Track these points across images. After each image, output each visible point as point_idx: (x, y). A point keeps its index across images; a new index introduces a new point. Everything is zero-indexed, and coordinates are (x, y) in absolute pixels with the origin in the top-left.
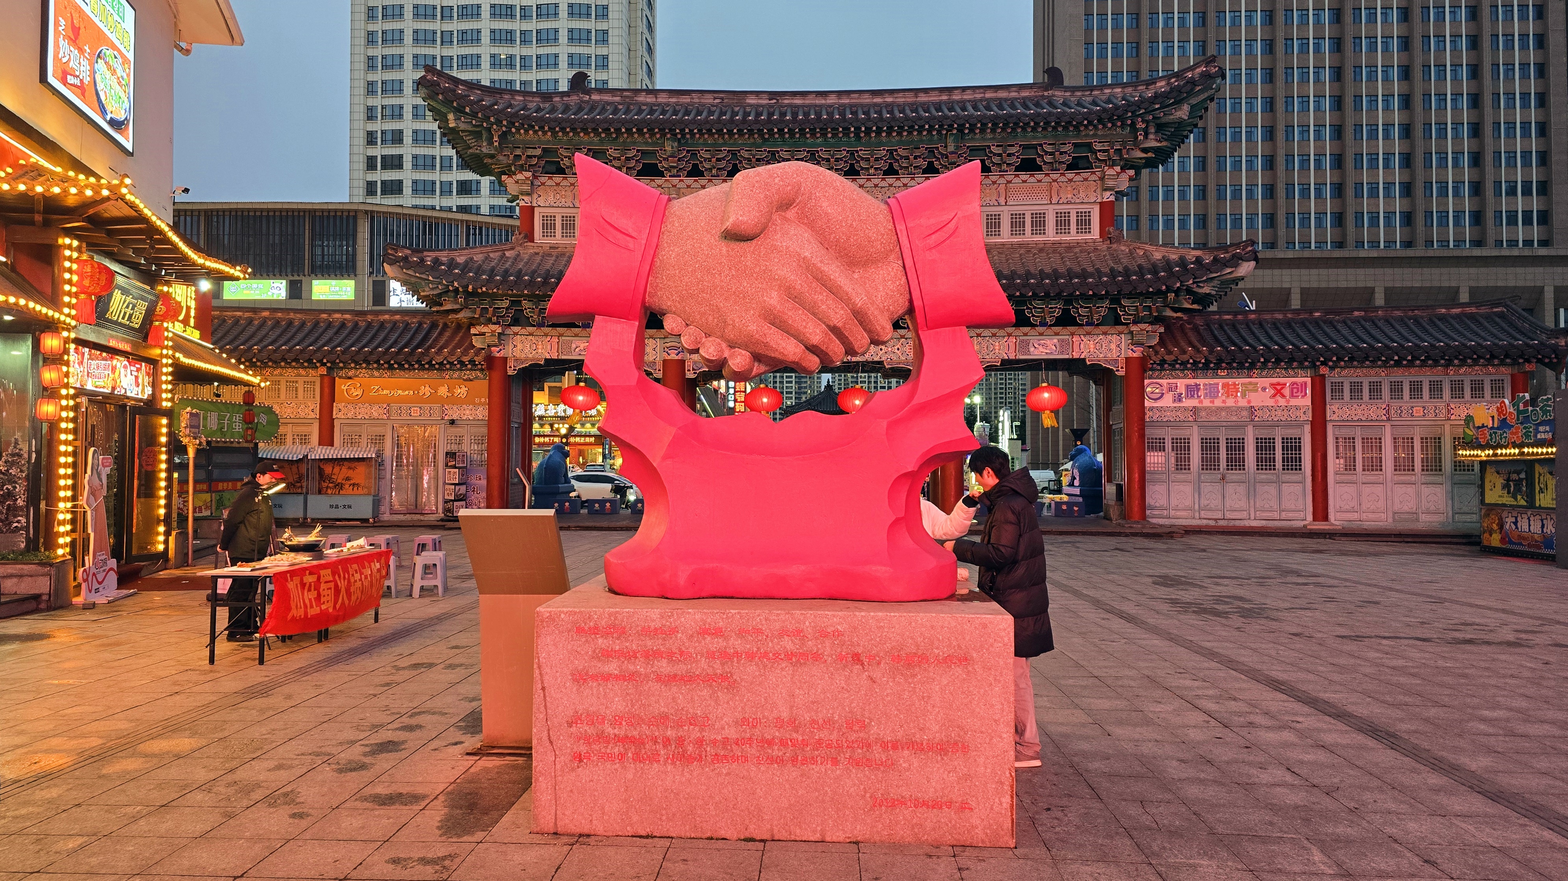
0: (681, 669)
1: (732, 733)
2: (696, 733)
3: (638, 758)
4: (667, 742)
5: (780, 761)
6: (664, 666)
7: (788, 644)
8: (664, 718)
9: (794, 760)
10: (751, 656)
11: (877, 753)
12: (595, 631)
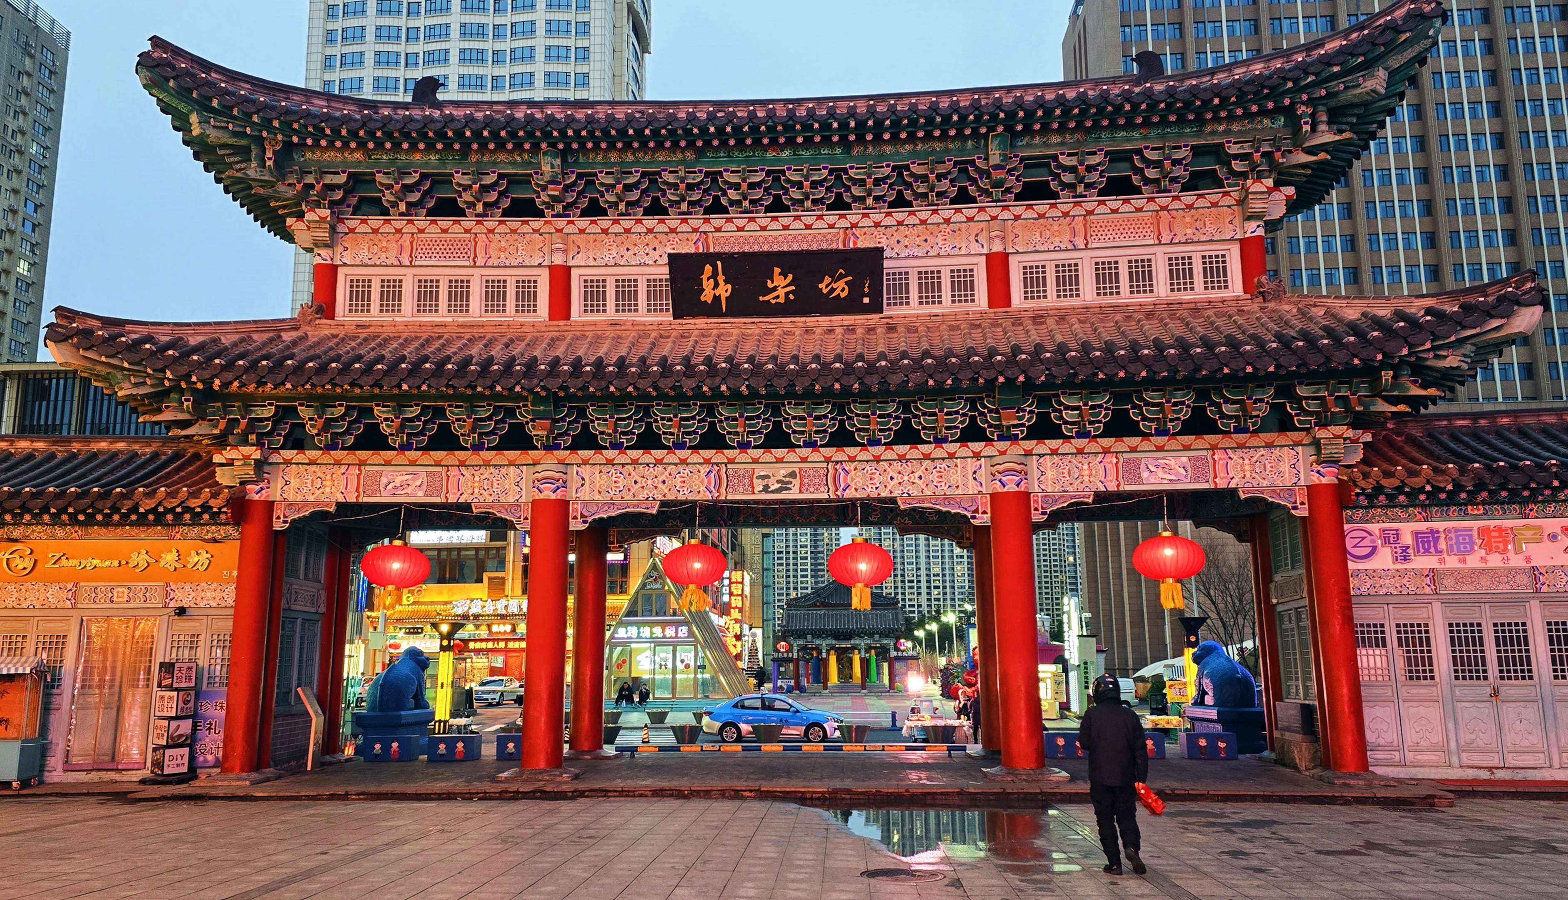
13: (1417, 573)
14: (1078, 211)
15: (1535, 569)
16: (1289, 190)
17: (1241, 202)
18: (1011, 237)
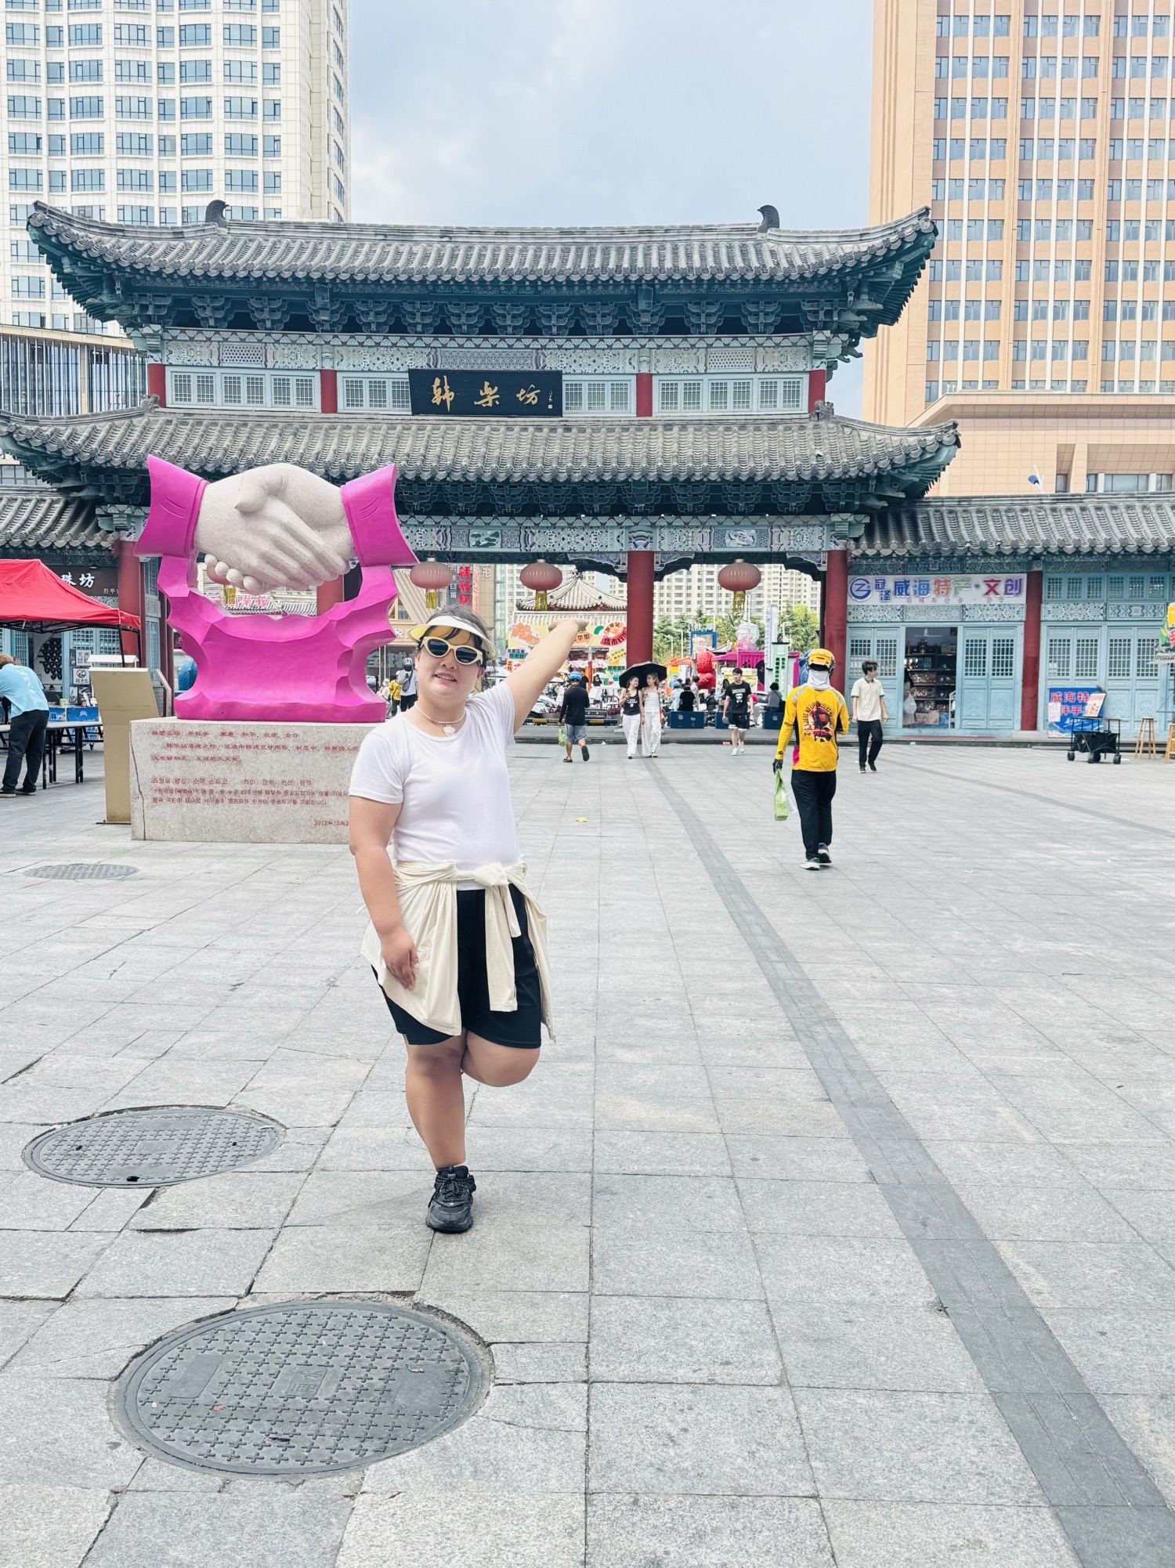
0: (210, 754)
1: (240, 788)
2: (219, 787)
3: (188, 801)
4: (204, 792)
5: (265, 802)
6: (201, 753)
7: (270, 741)
8: (203, 780)
9: (273, 801)
10: (248, 747)
11: (318, 798)
12: (162, 733)
13: (893, 608)
14: (701, 344)
15: (963, 606)
16: (845, 337)
17: (811, 344)
18: (654, 361)
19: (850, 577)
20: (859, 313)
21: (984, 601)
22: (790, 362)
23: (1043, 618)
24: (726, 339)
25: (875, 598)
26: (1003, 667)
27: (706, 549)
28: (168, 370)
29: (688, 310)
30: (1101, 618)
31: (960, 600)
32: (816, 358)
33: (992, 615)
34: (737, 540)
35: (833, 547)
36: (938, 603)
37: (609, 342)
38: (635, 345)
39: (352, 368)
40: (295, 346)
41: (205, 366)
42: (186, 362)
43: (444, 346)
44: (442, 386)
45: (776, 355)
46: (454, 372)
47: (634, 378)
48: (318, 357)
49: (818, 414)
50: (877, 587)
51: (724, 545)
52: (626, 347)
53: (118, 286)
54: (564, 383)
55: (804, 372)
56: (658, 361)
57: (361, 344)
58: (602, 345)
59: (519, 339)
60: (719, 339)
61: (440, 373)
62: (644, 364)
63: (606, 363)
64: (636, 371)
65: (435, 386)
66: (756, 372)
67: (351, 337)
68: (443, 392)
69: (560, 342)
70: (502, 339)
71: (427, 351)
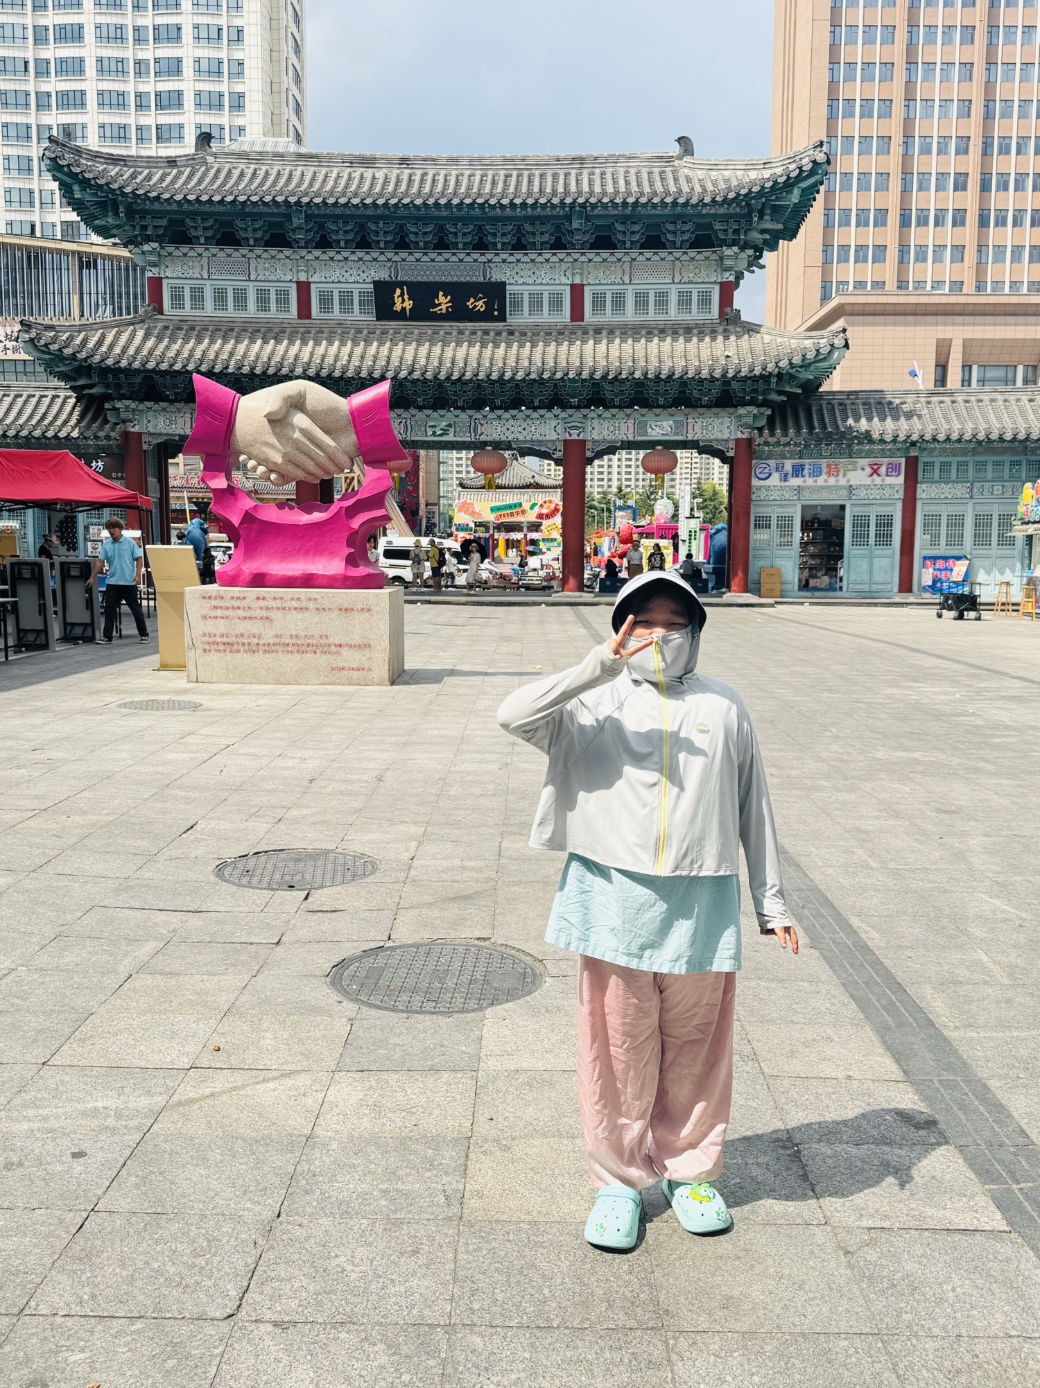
0: (248, 614)
1: (272, 641)
2: (255, 641)
3: (231, 651)
4: (243, 644)
5: (292, 652)
6: (241, 613)
7: (295, 604)
8: (242, 635)
9: (298, 652)
10: (278, 609)
11: (333, 649)
12: (210, 597)
13: (791, 488)
14: (627, 258)
15: (851, 486)
16: (750, 252)
17: (721, 259)
18: (585, 273)
19: (754, 462)
20: (763, 231)
21: (868, 481)
22: (703, 274)
23: (918, 496)
24: (648, 253)
25: (775, 479)
26: (884, 537)
27: (631, 438)
28: (165, 282)
29: (615, 229)
30: (968, 496)
31: (848, 481)
32: (726, 270)
33: (875, 493)
34: (658, 430)
35: (739, 435)
36: (829, 484)
37: (547, 256)
38: (570, 259)
39: (323, 280)
40: (274, 261)
41: (197, 279)
42: (180, 275)
43: (404, 260)
44: (402, 295)
45: (691, 267)
46: (413, 283)
47: (569, 287)
48: (294, 270)
49: (727, 319)
50: (777, 470)
51: (646, 434)
52: (561, 260)
53: (121, 209)
54: (508, 293)
55: (715, 283)
56: (589, 273)
57: (332, 259)
58: (540, 259)
59: (468, 254)
60: (641, 254)
61: (401, 284)
62: (577, 275)
63: (544, 275)
64: (569, 282)
65: (396, 296)
66: (673, 283)
67: (323, 252)
68: (403, 301)
69: (504, 256)
70: (454, 254)
71: (389, 264)
